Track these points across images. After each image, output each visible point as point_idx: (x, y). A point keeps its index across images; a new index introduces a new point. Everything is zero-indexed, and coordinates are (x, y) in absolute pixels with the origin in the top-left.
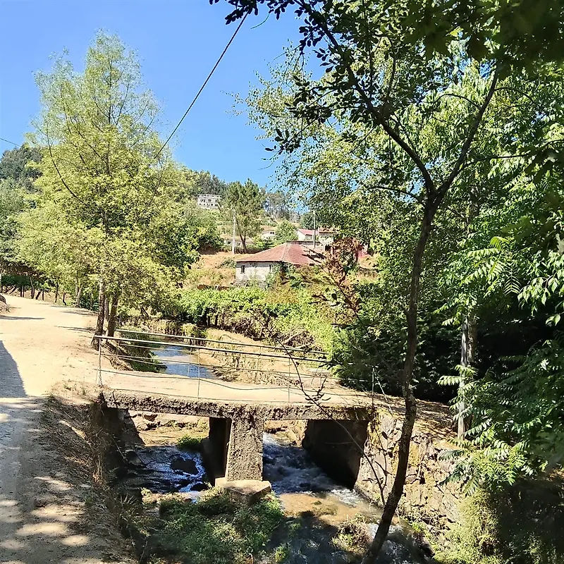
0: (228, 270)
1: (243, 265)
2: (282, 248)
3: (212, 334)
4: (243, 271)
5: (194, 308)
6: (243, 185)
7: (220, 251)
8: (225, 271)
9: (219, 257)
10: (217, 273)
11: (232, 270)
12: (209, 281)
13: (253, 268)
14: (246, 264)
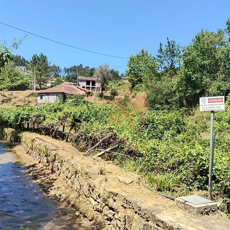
0: (32, 98)
1: (41, 95)
2: (63, 86)
3: (26, 136)
4: (41, 98)
5: (13, 118)
6: (39, 56)
7: (28, 89)
8: (31, 99)
9: (28, 92)
10: (26, 100)
11: (35, 98)
12: (22, 104)
13: (47, 96)
14: (43, 94)
